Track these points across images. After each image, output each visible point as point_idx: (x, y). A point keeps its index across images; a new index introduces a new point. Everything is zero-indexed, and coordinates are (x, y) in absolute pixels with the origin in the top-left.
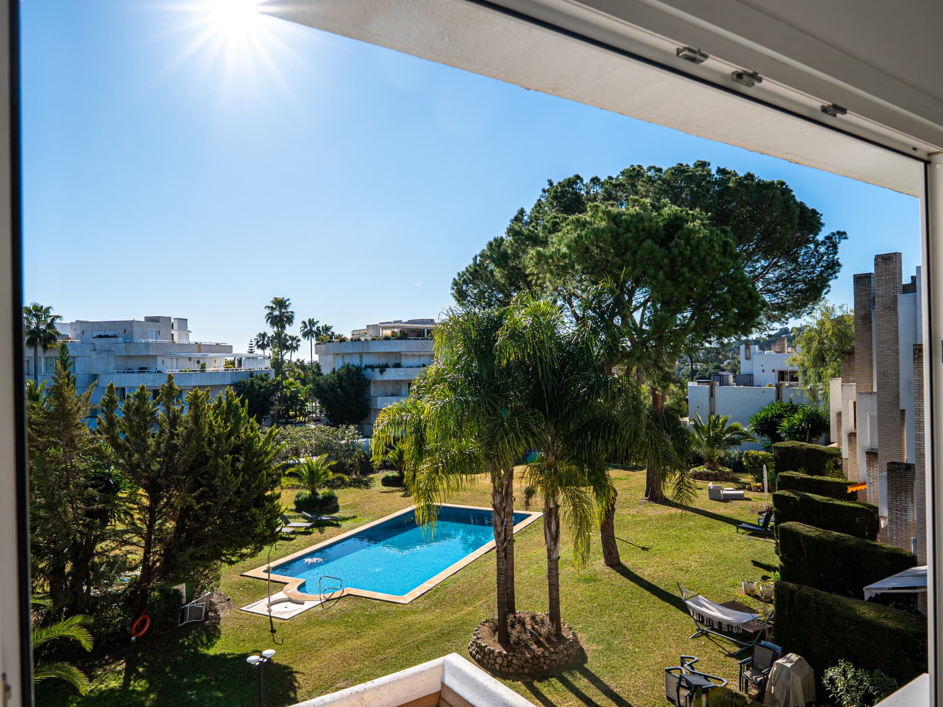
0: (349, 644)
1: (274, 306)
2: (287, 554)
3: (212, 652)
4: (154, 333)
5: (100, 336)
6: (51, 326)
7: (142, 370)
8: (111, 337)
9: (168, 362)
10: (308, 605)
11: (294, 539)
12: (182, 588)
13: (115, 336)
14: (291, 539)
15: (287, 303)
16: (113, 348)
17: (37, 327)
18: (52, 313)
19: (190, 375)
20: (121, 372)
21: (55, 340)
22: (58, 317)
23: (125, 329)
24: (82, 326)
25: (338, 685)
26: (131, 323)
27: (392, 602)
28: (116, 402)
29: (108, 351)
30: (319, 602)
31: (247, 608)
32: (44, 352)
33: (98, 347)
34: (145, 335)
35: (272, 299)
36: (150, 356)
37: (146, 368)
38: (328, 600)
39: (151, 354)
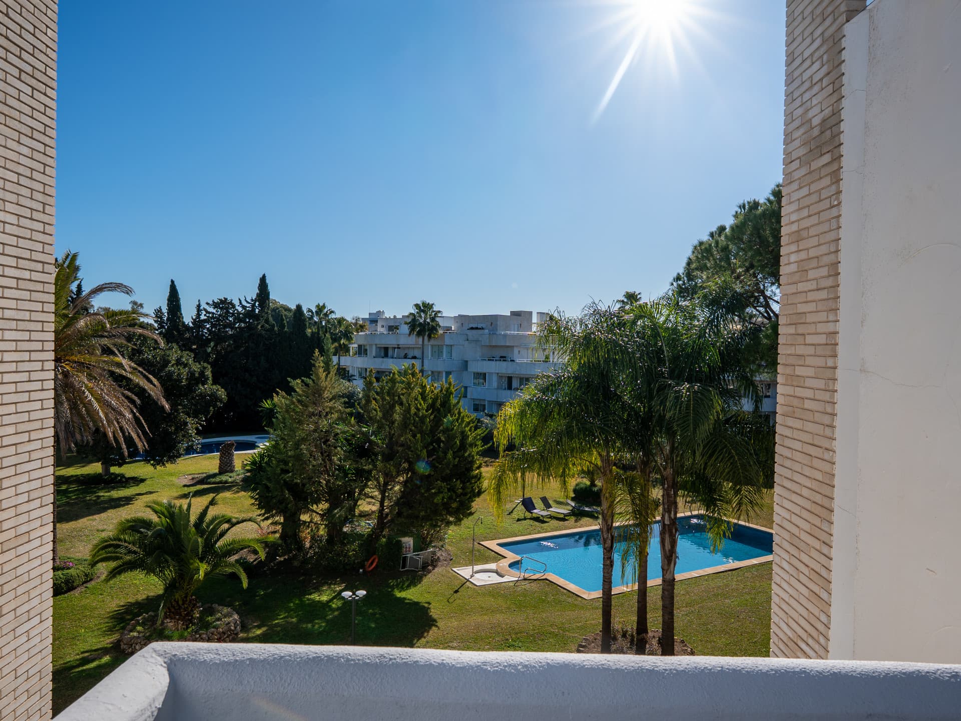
0: (500, 617)
1: (626, 300)
2: (530, 534)
3: (399, 594)
4: (516, 326)
5: (472, 328)
6: (433, 319)
7: (503, 359)
8: (480, 329)
9: (524, 352)
10: (506, 579)
11: (548, 522)
12: (408, 541)
13: (483, 329)
14: (544, 522)
15: (638, 297)
16: (480, 339)
17: (425, 321)
18: (435, 309)
19: (534, 364)
20: (485, 360)
21: (437, 331)
22: (439, 312)
23: (492, 321)
24: (462, 319)
25: (450, 644)
26: (495, 317)
27: (577, 595)
28: (373, 383)
29: (477, 341)
30: (517, 579)
31: (458, 570)
32: (429, 340)
33: (470, 338)
34: (507, 328)
35: (624, 293)
36: (508, 347)
37: (505, 357)
38: (525, 579)
39: (507, 344)
